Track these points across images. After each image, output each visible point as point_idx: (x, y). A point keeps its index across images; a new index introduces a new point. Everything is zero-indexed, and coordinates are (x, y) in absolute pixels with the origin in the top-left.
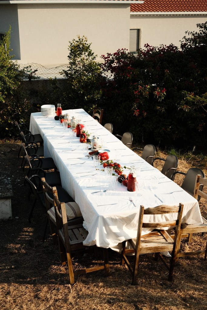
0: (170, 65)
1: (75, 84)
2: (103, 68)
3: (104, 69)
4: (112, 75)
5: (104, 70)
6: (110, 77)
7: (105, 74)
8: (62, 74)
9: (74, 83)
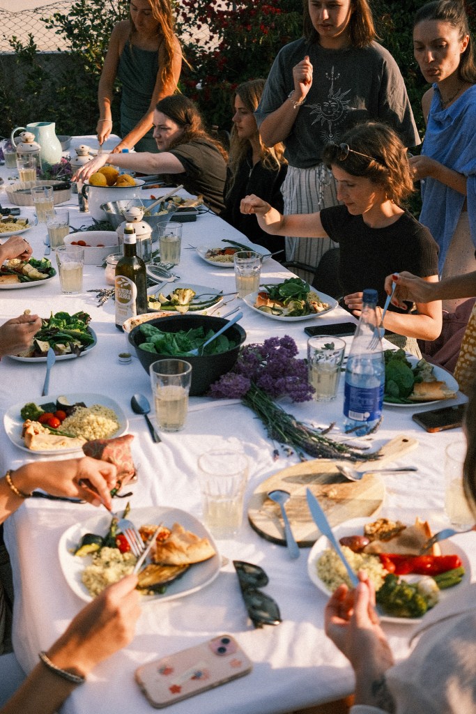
0: (393, 7)
1: (92, 58)
2: (184, 15)
3: (190, 18)
4: (211, 38)
5: (187, 20)
6: (206, 43)
7: (191, 35)
8: (51, 27)
9: (91, 55)
